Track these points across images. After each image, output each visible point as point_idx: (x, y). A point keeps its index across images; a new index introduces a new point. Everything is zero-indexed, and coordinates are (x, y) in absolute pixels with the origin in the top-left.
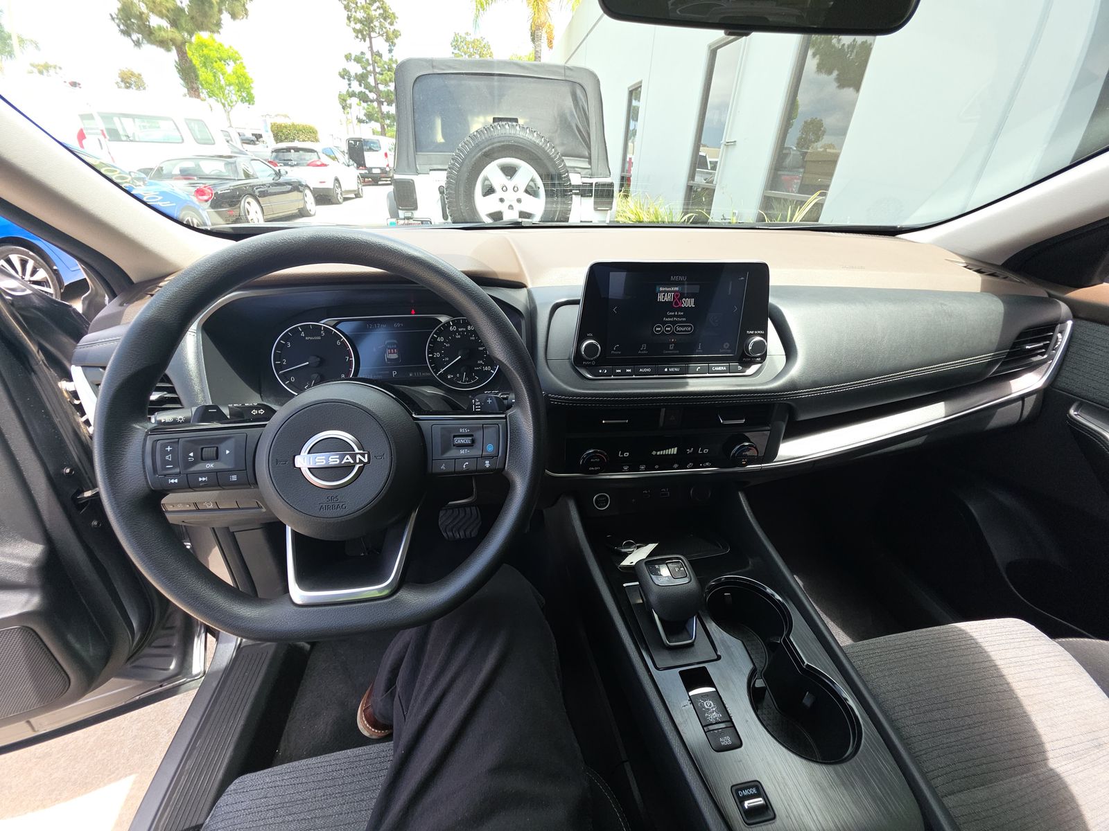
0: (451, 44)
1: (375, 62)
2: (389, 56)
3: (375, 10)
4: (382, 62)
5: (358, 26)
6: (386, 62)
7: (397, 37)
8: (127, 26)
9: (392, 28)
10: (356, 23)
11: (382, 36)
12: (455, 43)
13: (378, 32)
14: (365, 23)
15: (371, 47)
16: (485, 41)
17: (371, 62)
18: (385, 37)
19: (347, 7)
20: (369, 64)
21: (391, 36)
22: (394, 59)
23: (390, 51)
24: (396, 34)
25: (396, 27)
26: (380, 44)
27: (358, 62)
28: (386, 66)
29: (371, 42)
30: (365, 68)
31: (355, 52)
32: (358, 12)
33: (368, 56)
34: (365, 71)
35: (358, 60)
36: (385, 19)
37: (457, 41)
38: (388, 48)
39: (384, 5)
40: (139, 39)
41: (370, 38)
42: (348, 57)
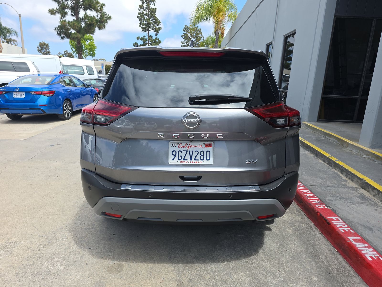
0: (183, 30)
1: (149, 39)
2: (155, 37)
3: (152, 20)
4: (152, 40)
5: (144, 26)
6: (153, 39)
7: (159, 30)
8: (60, 32)
9: (158, 26)
10: (143, 25)
11: (153, 29)
12: (185, 29)
13: (152, 28)
14: (147, 25)
15: (148, 34)
16: (199, 28)
17: (147, 40)
18: (154, 30)
19: (140, 20)
20: (146, 41)
21: (157, 29)
22: (157, 38)
23: (156, 35)
24: (160, 29)
25: (160, 26)
26: (152, 32)
27: (142, 40)
28: (153, 41)
29: (148, 32)
30: (145, 42)
31: (141, 36)
32: (144, 22)
33: (147, 37)
34: (144, 43)
35: (142, 39)
36: (155, 23)
37: (186, 28)
38: (155, 34)
39: (156, 18)
40: (63, 36)
41: (148, 31)
42: (138, 38)
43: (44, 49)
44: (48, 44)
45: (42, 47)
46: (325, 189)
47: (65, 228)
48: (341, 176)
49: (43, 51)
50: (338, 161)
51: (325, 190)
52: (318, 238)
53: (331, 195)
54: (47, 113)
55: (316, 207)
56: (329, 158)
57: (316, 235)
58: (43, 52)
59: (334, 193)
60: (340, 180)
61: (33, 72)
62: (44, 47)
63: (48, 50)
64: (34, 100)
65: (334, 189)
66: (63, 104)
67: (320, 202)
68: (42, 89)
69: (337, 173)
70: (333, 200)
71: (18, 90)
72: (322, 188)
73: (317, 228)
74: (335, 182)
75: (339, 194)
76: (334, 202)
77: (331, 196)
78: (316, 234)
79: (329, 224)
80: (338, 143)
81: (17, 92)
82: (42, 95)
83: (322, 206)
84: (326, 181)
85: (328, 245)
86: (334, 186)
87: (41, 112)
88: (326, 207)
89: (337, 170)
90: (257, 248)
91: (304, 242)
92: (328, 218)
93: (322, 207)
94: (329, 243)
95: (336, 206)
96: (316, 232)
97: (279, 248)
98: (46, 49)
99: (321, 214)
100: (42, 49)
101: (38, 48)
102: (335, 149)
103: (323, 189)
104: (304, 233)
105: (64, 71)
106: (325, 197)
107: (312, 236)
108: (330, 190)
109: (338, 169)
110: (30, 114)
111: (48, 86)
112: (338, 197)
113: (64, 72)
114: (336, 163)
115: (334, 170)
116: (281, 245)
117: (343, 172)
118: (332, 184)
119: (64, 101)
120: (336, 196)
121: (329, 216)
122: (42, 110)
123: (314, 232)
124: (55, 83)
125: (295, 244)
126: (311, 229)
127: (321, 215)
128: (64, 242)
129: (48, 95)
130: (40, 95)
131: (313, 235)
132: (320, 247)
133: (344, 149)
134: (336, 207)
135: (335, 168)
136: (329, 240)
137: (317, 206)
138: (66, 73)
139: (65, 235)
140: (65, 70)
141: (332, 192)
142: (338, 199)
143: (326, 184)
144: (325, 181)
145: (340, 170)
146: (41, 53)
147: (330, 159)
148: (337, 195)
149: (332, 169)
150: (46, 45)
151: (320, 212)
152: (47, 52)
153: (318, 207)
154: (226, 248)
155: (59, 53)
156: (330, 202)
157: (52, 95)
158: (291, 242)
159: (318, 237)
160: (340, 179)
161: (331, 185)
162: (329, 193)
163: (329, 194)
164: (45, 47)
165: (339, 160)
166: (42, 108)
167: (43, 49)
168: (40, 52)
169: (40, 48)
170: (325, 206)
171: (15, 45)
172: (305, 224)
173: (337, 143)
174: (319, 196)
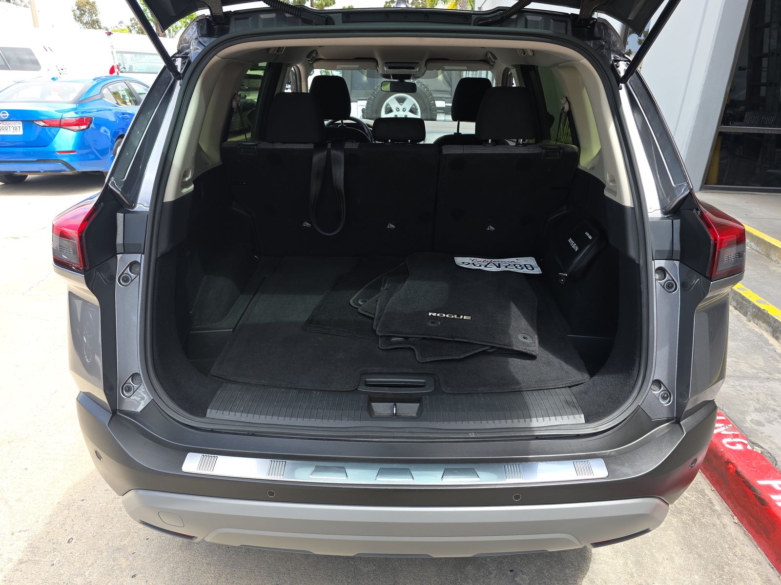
43: (86, 13)
44: (94, 3)
45: (83, 10)
46: (740, 385)
47: (80, 503)
48: (771, 345)
49: (86, 18)
50: (765, 303)
51: (738, 388)
52: (733, 539)
53: (757, 406)
54: (77, 170)
55: (723, 445)
56: (740, 294)
57: (724, 528)
58: (85, 21)
59: (762, 397)
60: (772, 357)
61: (48, 70)
62: (87, 10)
63: (96, 16)
64: (44, 141)
65: (760, 384)
66: (114, 147)
67: (733, 429)
68: (61, 114)
69: (762, 335)
70: (763, 421)
71: (6, 116)
72: (732, 383)
73: (727, 506)
74: (761, 363)
75: (774, 400)
76: (767, 430)
77: (756, 410)
78: (724, 526)
79: (762, 504)
80: (756, 251)
81: (5, 122)
82: (61, 129)
83: (739, 443)
84: (738, 359)
85: (759, 563)
86: (760, 378)
87: (64, 168)
88: (749, 447)
89: (760, 327)
90: (573, 573)
91: (697, 553)
92: (761, 482)
93: (739, 447)
94: (760, 556)
95: (774, 443)
96: (725, 517)
97: (632, 576)
98: (91, 14)
99: (739, 469)
100: (82, 15)
101: (73, 11)
102: (751, 268)
103: (734, 386)
104: (694, 520)
105: (124, 65)
106: (743, 413)
107: (715, 532)
108: (751, 388)
109: (764, 325)
110: (40, 172)
111: (74, 106)
112: (774, 410)
113: (124, 68)
114: (759, 309)
115: (752, 325)
116: (638, 563)
117: (778, 334)
118: (754, 368)
119: (116, 140)
120: (770, 408)
121: (762, 478)
122: (66, 164)
123: (719, 516)
124: (92, 99)
125: (672, 559)
126: (711, 509)
127: (737, 473)
128: (70, 551)
129: (77, 128)
130: (58, 129)
131: (718, 527)
132: (738, 570)
133: (773, 268)
134: (773, 446)
135: (756, 321)
136: (760, 544)
137: (725, 441)
138: (127, 70)
139: (76, 528)
140: (126, 65)
141: (757, 394)
142: (775, 419)
143: (739, 371)
144: (736, 360)
145: (770, 329)
146: (81, 23)
147: (743, 298)
148: (771, 406)
149: (748, 323)
150: (92, 5)
151: (734, 461)
152: (94, 21)
153: (728, 446)
154: (493, 575)
155: (121, 22)
156: (756, 427)
157: (86, 129)
158: (663, 555)
159: (731, 535)
160: (770, 353)
161: (751, 371)
162: (752, 399)
163: (750, 402)
164: (89, 10)
165: (766, 299)
166: (65, 159)
167: (84, 14)
168: (79, 22)
169: (78, 12)
170: (746, 442)
171: (24, 6)
172: (694, 492)
173: (753, 249)
174: (726, 411)
